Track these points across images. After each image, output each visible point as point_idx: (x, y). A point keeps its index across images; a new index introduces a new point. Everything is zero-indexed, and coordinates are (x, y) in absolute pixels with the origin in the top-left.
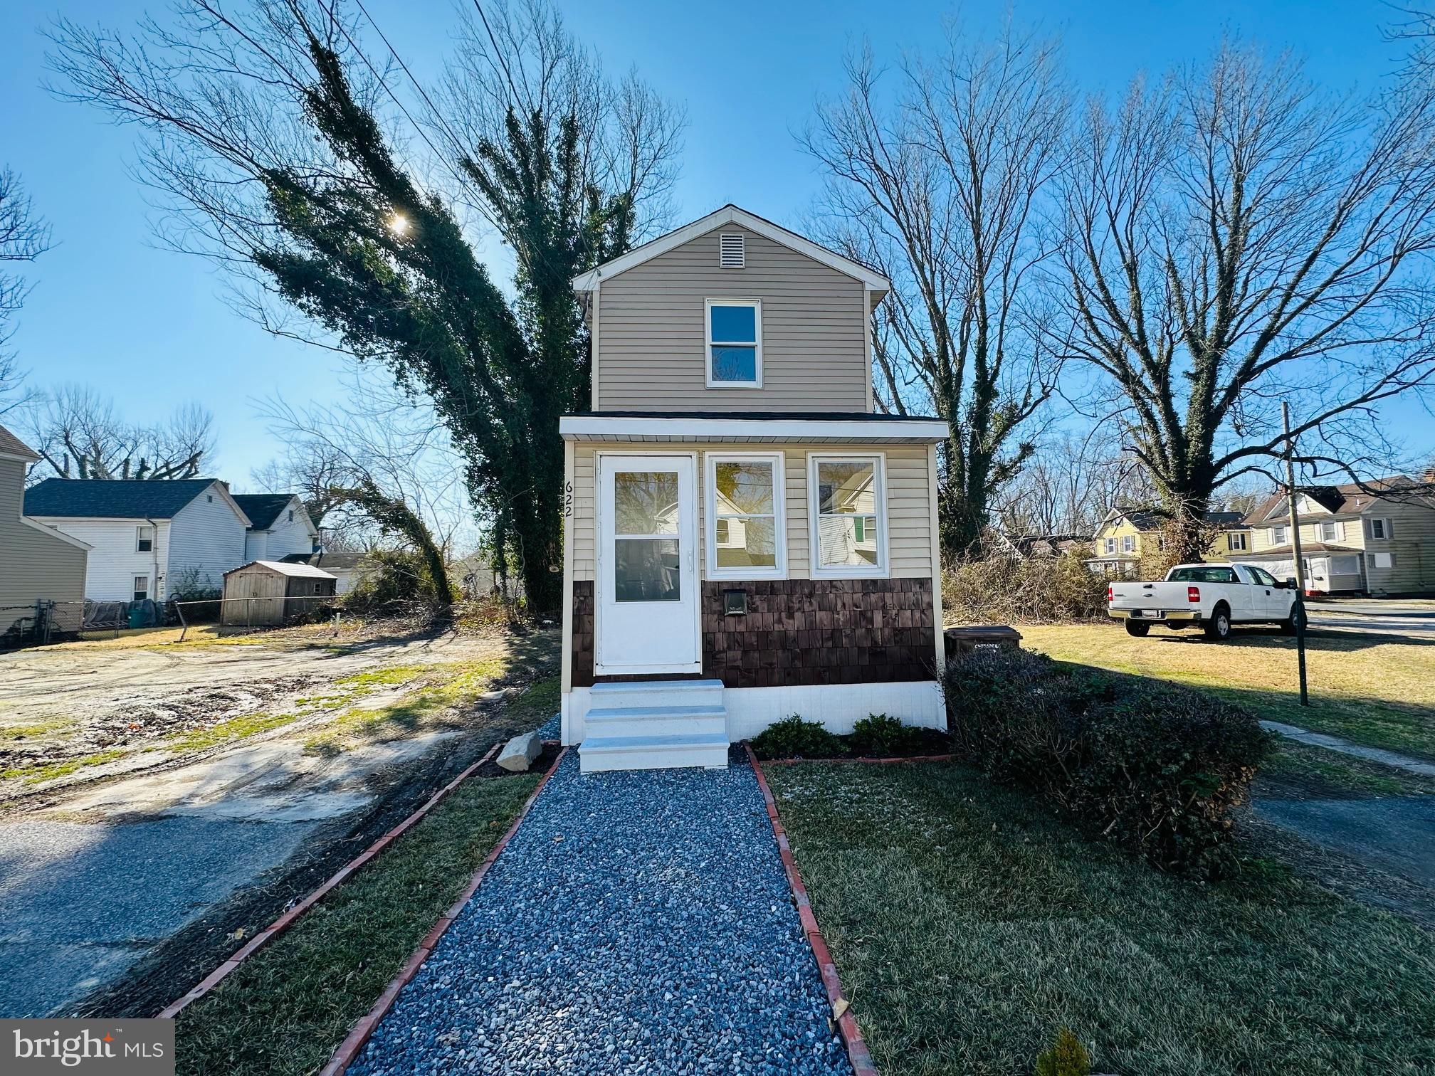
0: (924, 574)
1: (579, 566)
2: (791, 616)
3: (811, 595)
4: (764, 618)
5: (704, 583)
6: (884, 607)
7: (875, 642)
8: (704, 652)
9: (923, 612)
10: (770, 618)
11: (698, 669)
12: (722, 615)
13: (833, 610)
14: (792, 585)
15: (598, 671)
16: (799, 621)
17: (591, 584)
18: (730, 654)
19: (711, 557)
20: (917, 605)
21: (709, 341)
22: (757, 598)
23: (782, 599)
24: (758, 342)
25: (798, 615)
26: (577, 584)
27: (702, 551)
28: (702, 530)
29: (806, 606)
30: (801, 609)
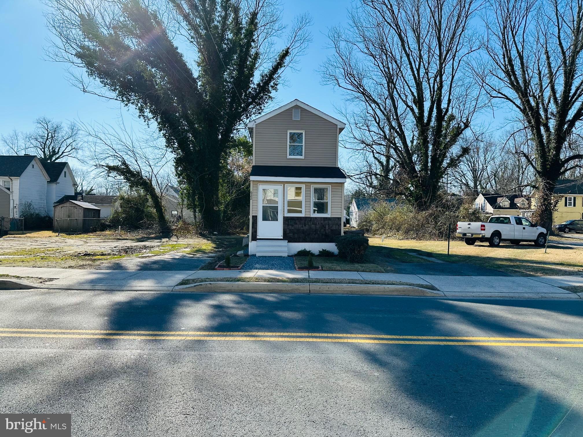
0: (340, 216)
1: (253, 212)
2: (305, 226)
3: (310, 221)
4: (299, 226)
5: (284, 217)
6: (329, 224)
7: (326, 232)
8: (284, 234)
9: (339, 226)
10: (300, 226)
11: (282, 238)
12: (288, 225)
13: (316, 224)
14: (305, 218)
15: (258, 237)
16: (307, 227)
17: (256, 216)
18: (290, 234)
19: (286, 211)
20: (337, 224)
21: (288, 143)
22: (297, 221)
23: (303, 222)
24: (303, 144)
25: (307, 225)
26: (253, 216)
27: (284, 209)
28: (284, 204)
29: (309, 223)
30: (308, 224)
